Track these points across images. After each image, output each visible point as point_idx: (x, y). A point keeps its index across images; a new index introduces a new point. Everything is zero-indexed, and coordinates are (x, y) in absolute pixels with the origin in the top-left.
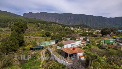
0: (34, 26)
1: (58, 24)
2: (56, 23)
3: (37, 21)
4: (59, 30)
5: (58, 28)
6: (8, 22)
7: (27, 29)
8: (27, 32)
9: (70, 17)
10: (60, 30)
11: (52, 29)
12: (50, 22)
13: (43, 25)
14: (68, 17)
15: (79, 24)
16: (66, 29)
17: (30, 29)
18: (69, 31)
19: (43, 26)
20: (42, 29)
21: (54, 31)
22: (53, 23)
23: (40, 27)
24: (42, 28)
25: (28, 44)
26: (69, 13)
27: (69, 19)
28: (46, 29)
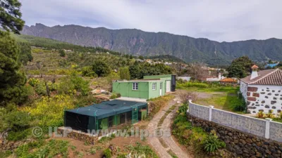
1: (111, 52)
2: (105, 51)
3: (58, 45)
4: (117, 65)
7: (30, 61)
8: (32, 69)
9: (137, 38)
10: (121, 65)
12: (91, 48)
13: (73, 52)
14: (133, 38)
15: (158, 55)
16: (136, 62)
17: (38, 62)
19: (74, 55)
20: (72, 63)
22: (98, 49)
23: (66, 56)
25: (42, 94)
26: (135, 29)
27: (134, 44)
28: (82, 62)
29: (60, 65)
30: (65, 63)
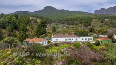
0: (98, 22)
6: (76, 20)
17: (93, 26)
23: (104, 23)
29: (100, 27)
30: (102, 26)
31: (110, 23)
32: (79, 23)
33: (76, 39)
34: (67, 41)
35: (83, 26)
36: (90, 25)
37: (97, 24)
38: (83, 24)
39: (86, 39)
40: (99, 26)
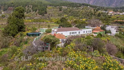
0: (55, 9)
1: (91, 6)
2: (88, 5)
3: (61, 4)
4: (88, 15)
5: (88, 12)
10: (90, 15)
11: (78, 13)
12: (79, 4)
13: (66, 8)
16: (99, 13)
17: (49, 14)
18: (103, 16)
19: (66, 10)
21: (80, 17)
22: (83, 4)
23: (62, 11)
24: (65, 13)
28: (70, 14)
29: (59, 15)
30: (61, 15)
31: (70, 12)
32: (32, 11)
33: (79, 33)
34: (72, 35)
35: (38, 15)
36: (46, 13)
37: (54, 12)
38: (38, 11)
39: (87, 32)
40: (57, 14)
